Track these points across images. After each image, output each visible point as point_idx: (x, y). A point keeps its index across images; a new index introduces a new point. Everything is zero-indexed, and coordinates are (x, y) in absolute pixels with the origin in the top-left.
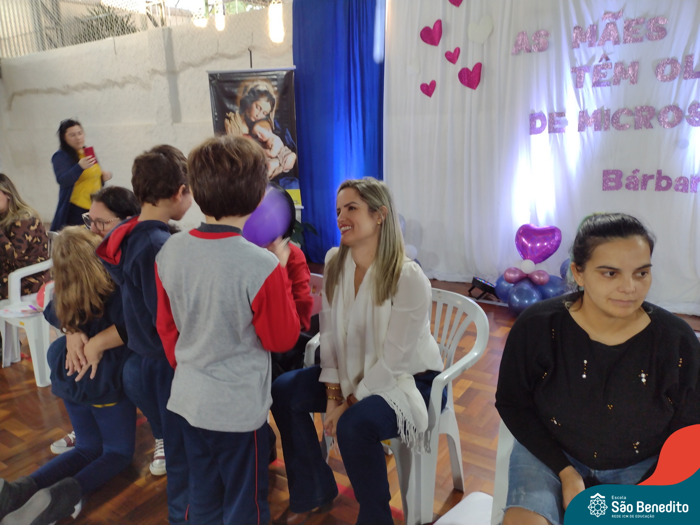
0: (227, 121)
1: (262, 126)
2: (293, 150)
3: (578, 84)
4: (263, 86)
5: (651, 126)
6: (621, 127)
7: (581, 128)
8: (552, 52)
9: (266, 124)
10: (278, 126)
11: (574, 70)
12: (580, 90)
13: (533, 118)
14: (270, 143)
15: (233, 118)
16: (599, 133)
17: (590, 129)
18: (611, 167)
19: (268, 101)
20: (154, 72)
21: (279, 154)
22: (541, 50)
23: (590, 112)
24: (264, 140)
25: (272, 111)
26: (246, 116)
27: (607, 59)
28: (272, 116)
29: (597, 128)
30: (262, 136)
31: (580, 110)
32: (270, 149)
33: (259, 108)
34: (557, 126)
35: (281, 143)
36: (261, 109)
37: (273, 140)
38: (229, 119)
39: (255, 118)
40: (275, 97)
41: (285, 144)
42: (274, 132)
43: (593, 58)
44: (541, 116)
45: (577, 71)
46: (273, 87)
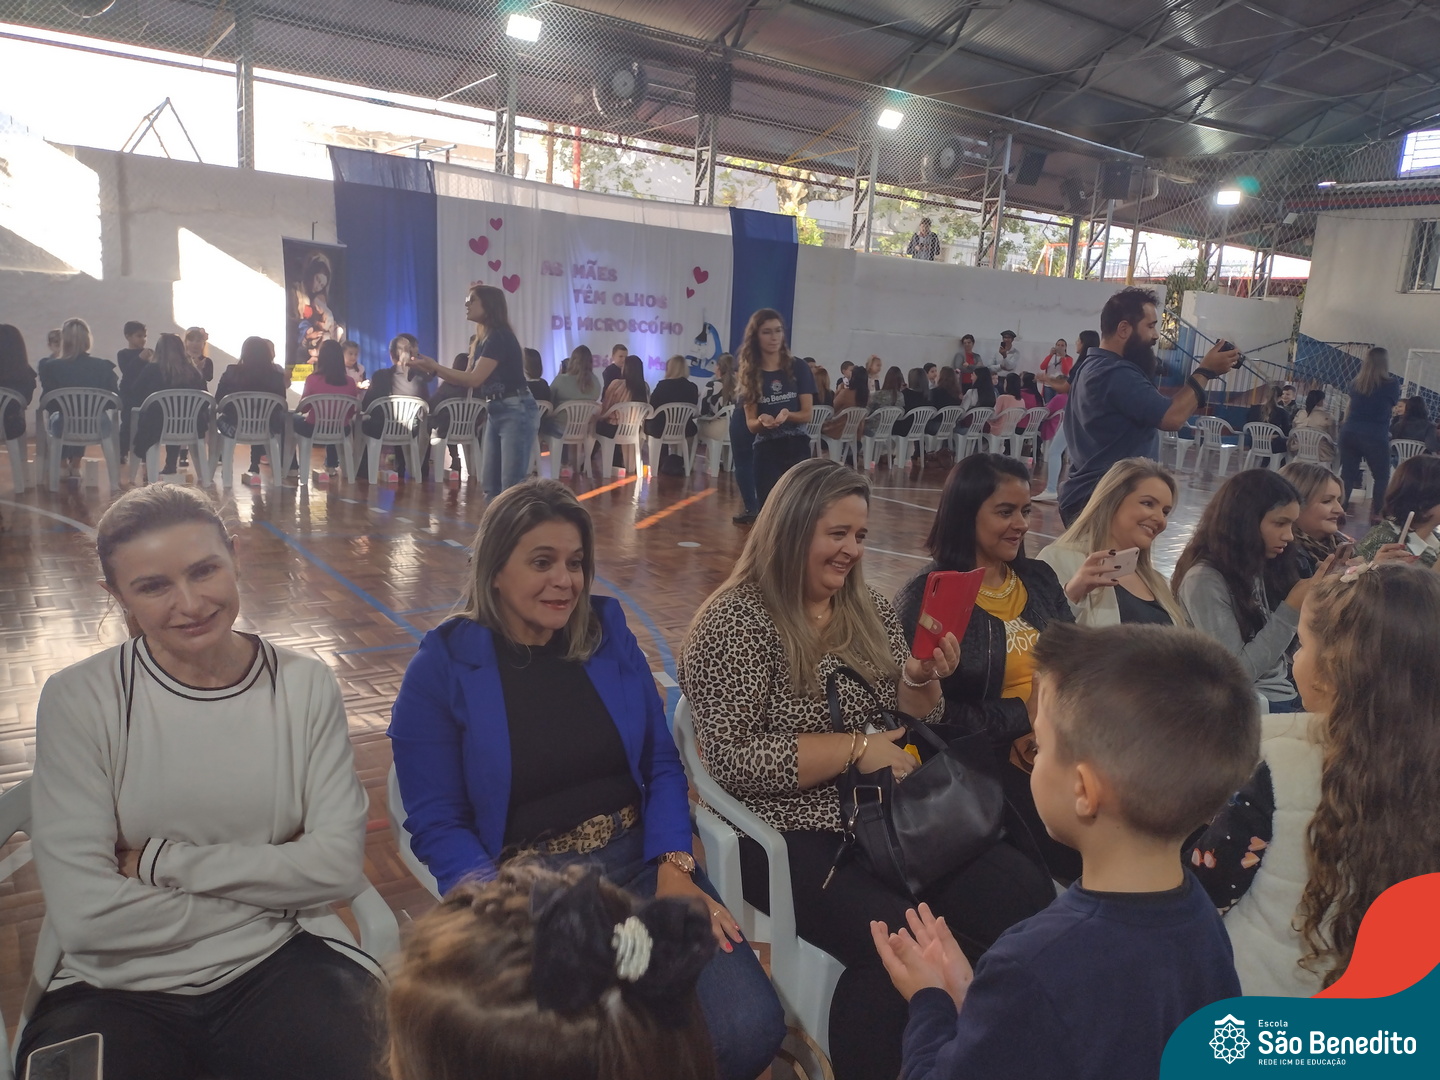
1: (320, 299)
3: (577, 301)
4: (321, 259)
5: (612, 330)
6: (598, 329)
7: (579, 329)
8: (563, 278)
9: (323, 296)
11: (575, 291)
12: (578, 304)
13: (554, 318)
16: (589, 332)
17: (583, 329)
19: (325, 275)
21: (330, 328)
22: (558, 275)
23: (583, 319)
24: (321, 313)
27: (590, 288)
28: (327, 289)
29: (587, 327)
31: (578, 317)
32: (324, 322)
33: (318, 279)
34: (568, 325)
36: (320, 282)
37: (326, 313)
40: (330, 270)
43: (583, 286)
44: (560, 319)
45: (577, 292)
46: (330, 261)
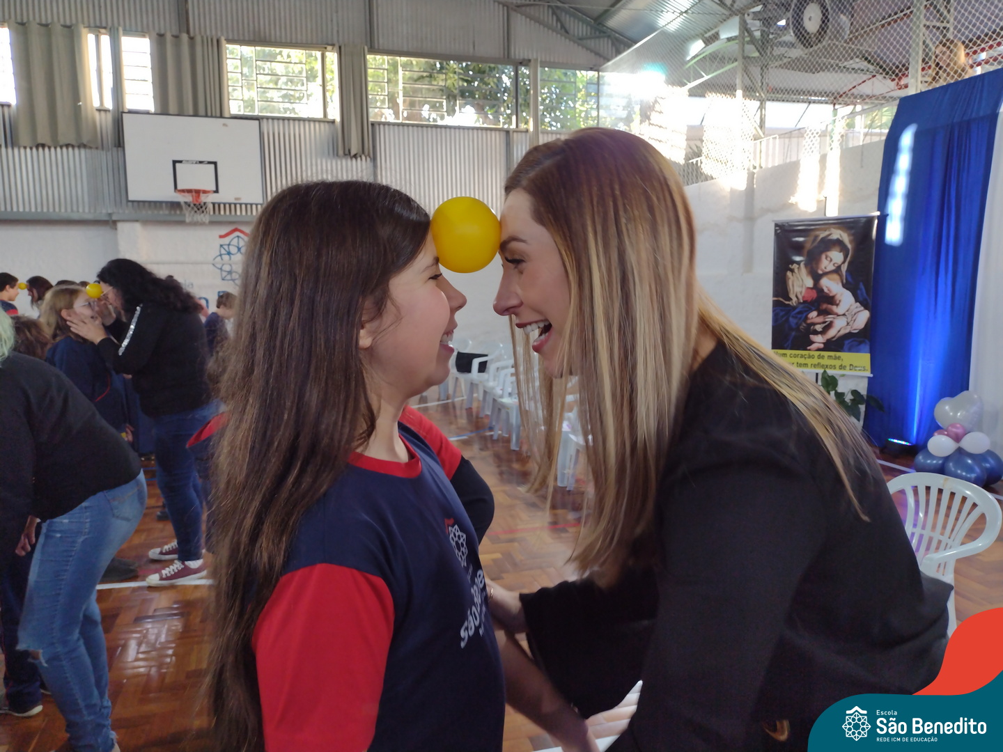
0: (789, 274)
1: (830, 279)
2: (866, 308)
4: (837, 234)
9: (836, 276)
10: (850, 279)
14: (838, 298)
15: (796, 270)
19: (840, 252)
20: (732, 219)
21: (847, 311)
24: (831, 295)
25: (844, 262)
26: (812, 268)
28: (844, 268)
30: (829, 290)
32: (837, 305)
33: (829, 259)
35: (852, 299)
36: (831, 260)
37: (841, 295)
38: (792, 271)
39: (822, 270)
40: (849, 246)
41: (856, 301)
42: (845, 286)
46: (849, 235)
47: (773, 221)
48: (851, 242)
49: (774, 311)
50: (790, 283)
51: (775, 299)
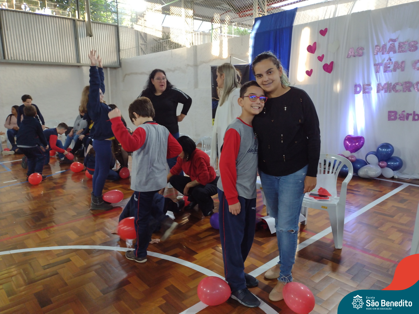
0: (217, 88)
3: (377, 72)
5: (410, 91)
6: (397, 91)
7: (378, 91)
8: (365, 57)
11: (375, 65)
12: (378, 74)
13: (356, 86)
16: (386, 94)
17: (383, 92)
18: (392, 110)
20: (188, 65)
22: (360, 56)
27: (391, 60)
29: (386, 92)
31: (378, 83)
34: (367, 90)
40: (240, 77)
43: (384, 60)
44: (359, 86)
45: (377, 65)
46: (240, 72)
47: (210, 66)
48: (240, 75)
49: (212, 103)
50: (218, 91)
51: (213, 98)
